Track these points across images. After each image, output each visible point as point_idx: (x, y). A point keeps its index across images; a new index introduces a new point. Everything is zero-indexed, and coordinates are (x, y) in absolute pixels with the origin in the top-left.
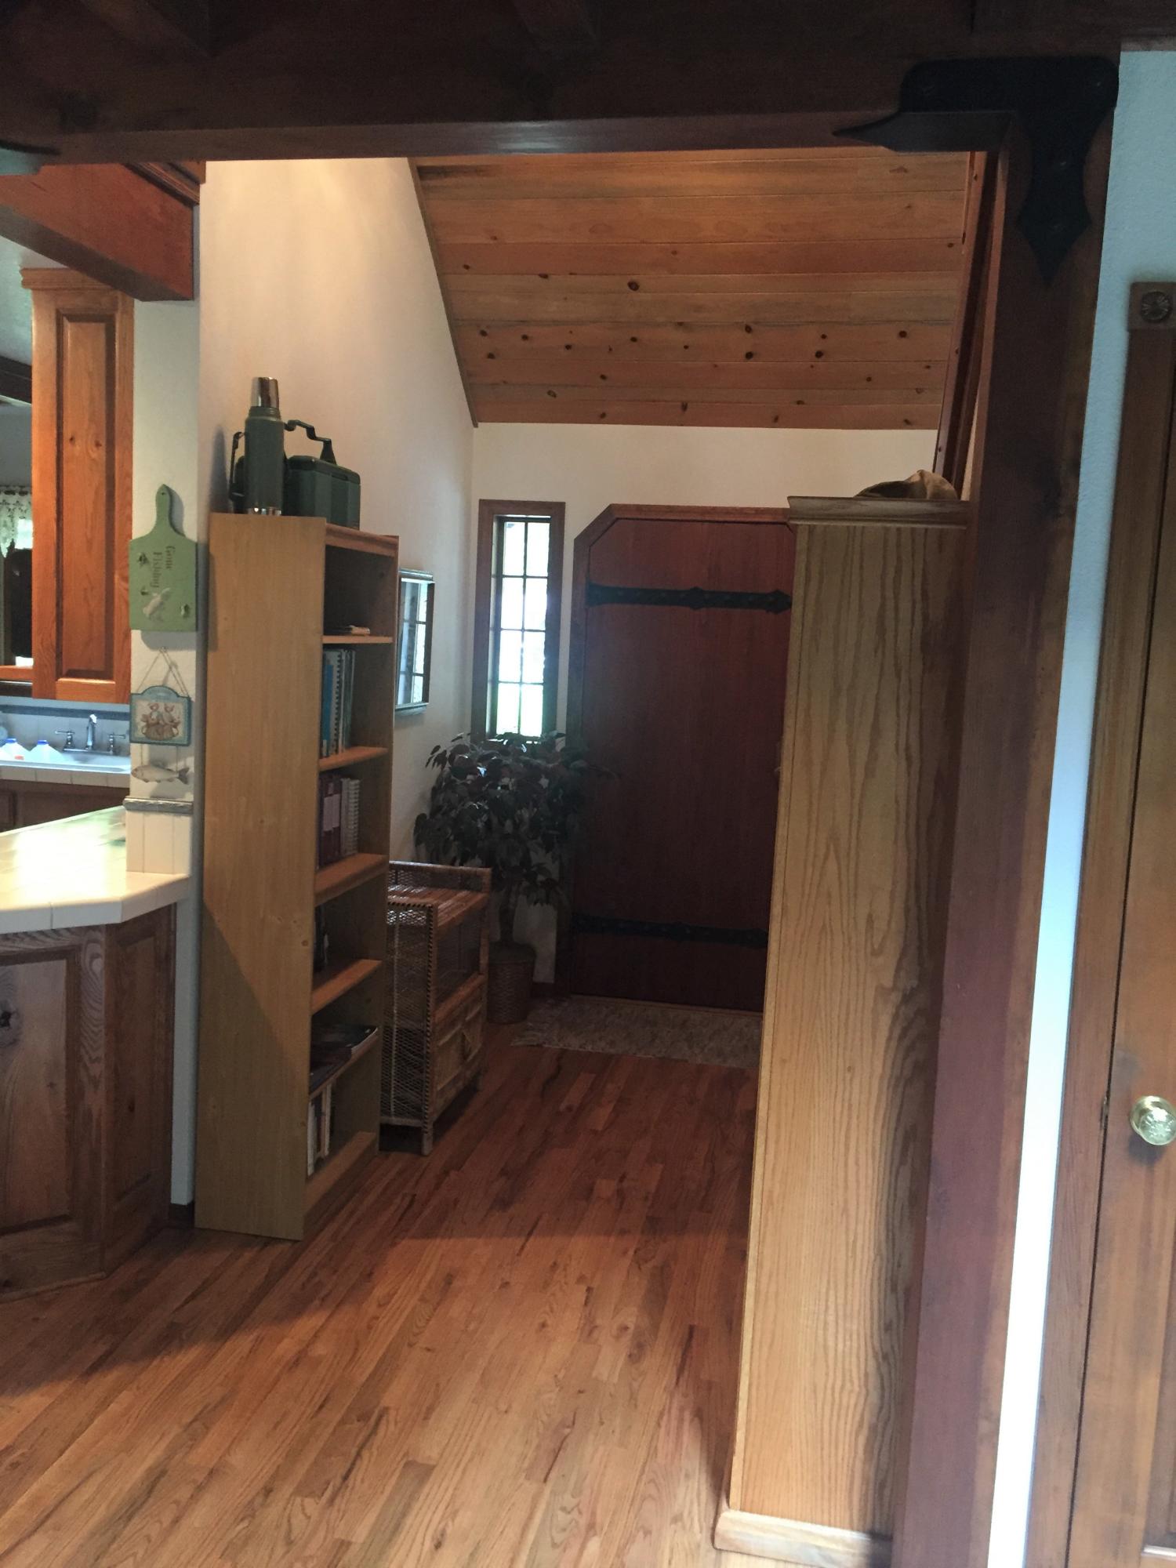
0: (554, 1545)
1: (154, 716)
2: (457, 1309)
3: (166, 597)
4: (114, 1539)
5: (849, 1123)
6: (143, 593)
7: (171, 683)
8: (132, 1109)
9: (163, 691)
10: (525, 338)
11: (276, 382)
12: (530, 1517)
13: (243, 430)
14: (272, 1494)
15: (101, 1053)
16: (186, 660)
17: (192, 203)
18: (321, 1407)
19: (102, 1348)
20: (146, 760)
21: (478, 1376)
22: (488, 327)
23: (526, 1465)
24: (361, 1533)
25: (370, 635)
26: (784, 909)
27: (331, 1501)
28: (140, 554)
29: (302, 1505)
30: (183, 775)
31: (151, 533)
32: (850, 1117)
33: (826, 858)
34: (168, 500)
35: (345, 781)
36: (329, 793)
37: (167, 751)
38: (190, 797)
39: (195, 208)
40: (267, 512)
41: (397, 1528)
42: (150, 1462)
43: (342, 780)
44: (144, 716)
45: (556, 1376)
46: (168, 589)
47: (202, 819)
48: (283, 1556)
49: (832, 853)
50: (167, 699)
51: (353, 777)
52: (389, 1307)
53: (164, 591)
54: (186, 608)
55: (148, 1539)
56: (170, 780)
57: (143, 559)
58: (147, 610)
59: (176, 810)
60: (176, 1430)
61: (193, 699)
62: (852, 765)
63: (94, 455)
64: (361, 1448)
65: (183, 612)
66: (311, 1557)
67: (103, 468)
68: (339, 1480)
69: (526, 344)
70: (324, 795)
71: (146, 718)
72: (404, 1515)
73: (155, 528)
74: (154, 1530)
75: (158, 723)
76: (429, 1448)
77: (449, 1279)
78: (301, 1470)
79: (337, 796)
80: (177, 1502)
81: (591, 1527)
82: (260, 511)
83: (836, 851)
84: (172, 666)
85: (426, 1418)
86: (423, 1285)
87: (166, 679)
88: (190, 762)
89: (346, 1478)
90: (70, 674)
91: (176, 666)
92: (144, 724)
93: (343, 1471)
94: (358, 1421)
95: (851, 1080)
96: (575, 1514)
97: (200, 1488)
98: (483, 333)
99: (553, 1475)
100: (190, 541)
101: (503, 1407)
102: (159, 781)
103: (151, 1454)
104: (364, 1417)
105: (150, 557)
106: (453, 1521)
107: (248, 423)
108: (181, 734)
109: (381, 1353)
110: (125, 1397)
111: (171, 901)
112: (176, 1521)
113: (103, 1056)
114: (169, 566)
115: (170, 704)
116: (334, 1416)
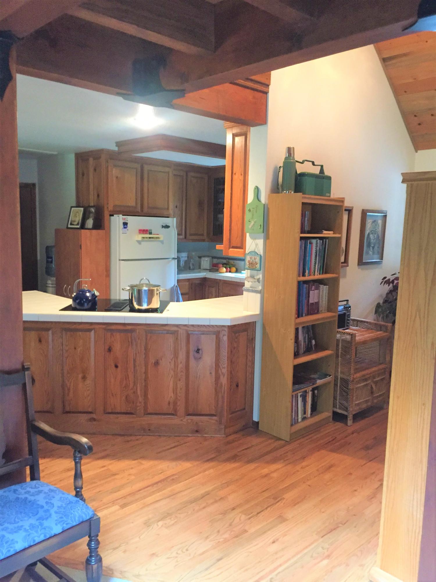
0: (312, 557)
1: (251, 261)
2: (327, 476)
3: (255, 222)
4: (186, 507)
5: (423, 427)
6: (249, 221)
7: (256, 251)
8: (237, 386)
9: (254, 253)
10: (432, 115)
11: (294, 148)
12: (310, 545)
13: (282, 165)
14: (234, 510)
15: (226, 366)
16: (260, 242)
17: (266, 93)
18: (264, 491)
19: (213, 456)
20: (249, 276)
21: (320, 499)
22: (417, 113)
23: (319, 530)
24: (252, 530)
25: (333, 234)
26: (399, 337)
27: (250, 518)
28: (249, 209)
29: (241, 517)
30: (258, 280)
31: (252, 202)
32: (423, 423)
33: (415, 317)
34: (257, 190)
35: (321, 286)
36: (312, 289)
37: (255, 272)
38: (260, 288)
39: (268, 94)
40: (289, 193)
41: (265, 532)
42: (207, 490)
43: (320, 285)
44: (248, 261)
45: (349, 507)
46: (256, 220)
47: (264, 295)
48: (227, 527)
49: (418, 316)
50: (255, 255)
51: (325, 285)
52: (304, 469)
53: (255, 220)
54: (260, 225)
55: (194, 510)
56: (255, 282)
57: (250, 210)
58: (250, 227)
59: (256, 292)
60: (220, 484)
61: (262, 255)
62: (426, 280)
63: (240, 178)
64: (268, 507)
65: (259, 227)
66: (234, 531)
67: (242, 182)
68: (256, 513)
69: (433, 117)
70: (310, 290)
71: (249, 262)
72: (269, 530)
73: (253, 199)
74: (197, 508)
75: (252, 263)
76: (290, 514)
77: (331, 466)
78: (247, 506)
79: (316, 291)
80: (207, 503)
81: (328, 556)
82: (286, 192)
83: (420, 315)
84: (257, 245)
85: (295, 505)
86: (321, 466)
87: (255, 250)
88: (260, 276)
89: (258, 513)
90: (233, 247)
91: (258, 245)
92: (248, 263)
93: (259, 511)
94: (273, 499)
95: (424, 409)
96: (325, 551)
97: (216, 502)
98: (415, 116)
99: (326, 537)
100: (262, 204)
101: (323, 510)
102: (252, 282)
103: (208, 488)
104: (275, 498)
105: (251, 210)
106: (283, 537)
107: (284, 163)
108: (258, 267)
109: (293, 481)
110: (211, 471)
111: (254, 321)
112: (204, 508)
113: (226, 367)
114: (256, 212)
115: (255, 257)
116: (266, 494)
